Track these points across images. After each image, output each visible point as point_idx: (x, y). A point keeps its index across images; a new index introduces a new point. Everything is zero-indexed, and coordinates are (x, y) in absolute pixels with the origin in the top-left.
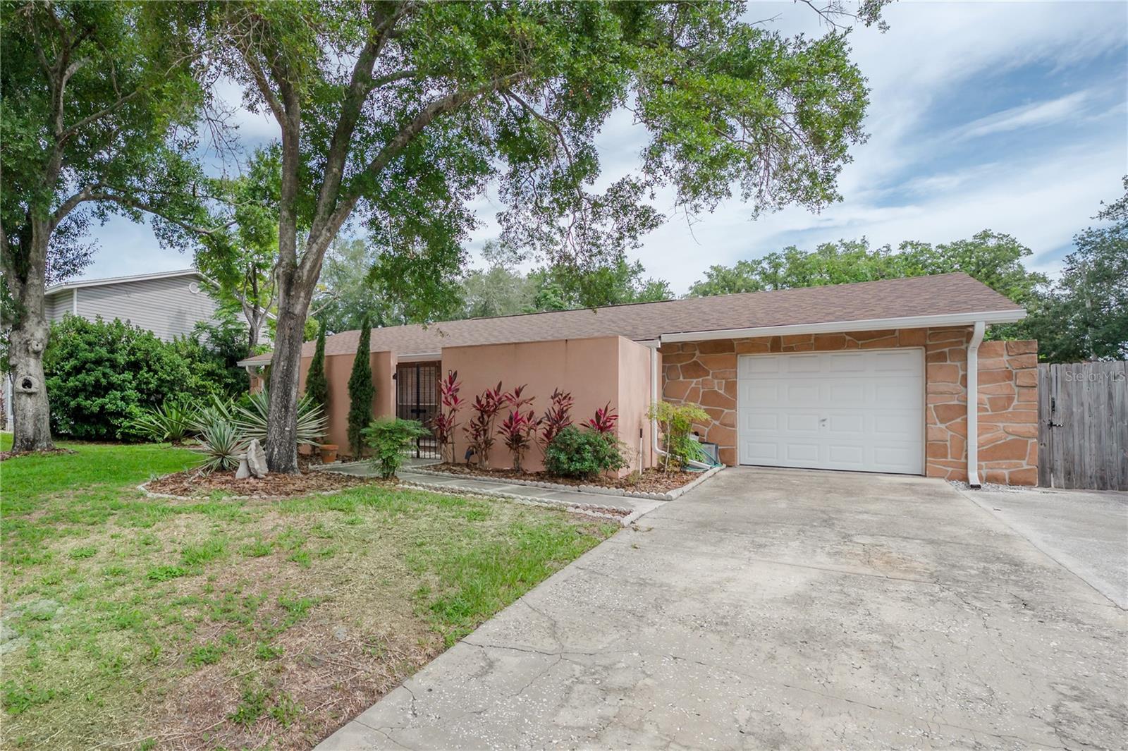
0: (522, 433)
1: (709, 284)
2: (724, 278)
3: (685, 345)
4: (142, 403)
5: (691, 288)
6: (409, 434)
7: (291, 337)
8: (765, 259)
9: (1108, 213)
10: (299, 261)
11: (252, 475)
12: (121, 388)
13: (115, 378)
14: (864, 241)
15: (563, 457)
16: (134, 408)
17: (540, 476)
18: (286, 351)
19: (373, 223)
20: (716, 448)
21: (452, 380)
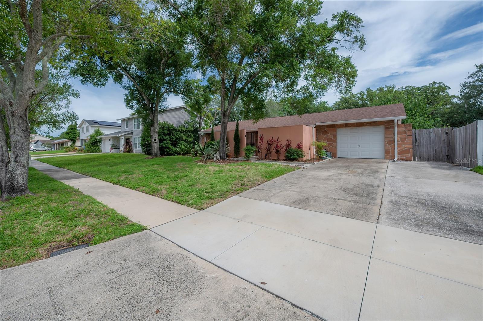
0: (279, 150)
1: (340, 102)
2: (345, 100)
3: (322, 126)
4: (171, 144)
5: (334, 104)
6: (253, 150)
7: (225, 128)
8: (358, 93)
9: (471, 76)
10: (226, 110)
11: (217, 160)
12: (166, 140)
13: (165, 137)
14: (394, 86)
15: (289, 155)
16: (170, 146)
17: (284, 160)
18: (224, 131)
19: (242, 99)
20: (331, 153)
21: (261, 137)
